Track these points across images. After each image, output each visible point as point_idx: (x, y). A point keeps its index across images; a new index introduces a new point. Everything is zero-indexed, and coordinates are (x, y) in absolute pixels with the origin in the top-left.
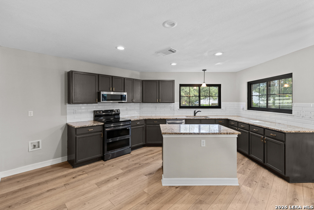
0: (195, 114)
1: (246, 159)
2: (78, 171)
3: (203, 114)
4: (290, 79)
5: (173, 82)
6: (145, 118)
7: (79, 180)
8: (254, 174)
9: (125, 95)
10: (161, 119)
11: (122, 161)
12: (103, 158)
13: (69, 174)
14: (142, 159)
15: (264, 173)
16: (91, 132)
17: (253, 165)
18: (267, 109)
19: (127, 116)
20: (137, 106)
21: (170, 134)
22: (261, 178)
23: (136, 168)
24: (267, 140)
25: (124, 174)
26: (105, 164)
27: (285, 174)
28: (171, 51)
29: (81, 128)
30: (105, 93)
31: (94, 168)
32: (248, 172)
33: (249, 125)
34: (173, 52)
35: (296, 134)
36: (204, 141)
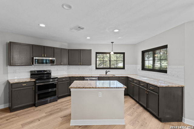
0: (106, 73)
1: (138, 105)
2: (13, 115)
3: (112, 73)
4: (165, 49)
5: (90, 51)
6: (69, 76)
7: (10, 122)
8: (139, 115)
9: (54, 60)
10: (81, 77)
11: (49, 107)
12: (34, 105)
13: (5, 117)
14: (64, 105)
15: (147, 115)
16: (24, 86)
17: (141, 109)
18: (153, 70)
19: (57, 74)
20: (65, 67)
21: (75, 88)
22: (143, 119)
23: (56, 112)
24: (148, 92)
25: (45, 117)
26: (35, 110)
27: (158, 116)
28: (79, 27)
29: (15, 83)
30: (37, 58)
31: (26, 113)
32: (136, 114)
33: (139, 81)
34: (83, 29)
35: (166, 87)
36: (101, 93)
